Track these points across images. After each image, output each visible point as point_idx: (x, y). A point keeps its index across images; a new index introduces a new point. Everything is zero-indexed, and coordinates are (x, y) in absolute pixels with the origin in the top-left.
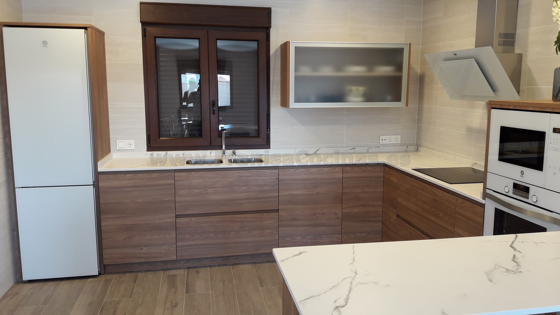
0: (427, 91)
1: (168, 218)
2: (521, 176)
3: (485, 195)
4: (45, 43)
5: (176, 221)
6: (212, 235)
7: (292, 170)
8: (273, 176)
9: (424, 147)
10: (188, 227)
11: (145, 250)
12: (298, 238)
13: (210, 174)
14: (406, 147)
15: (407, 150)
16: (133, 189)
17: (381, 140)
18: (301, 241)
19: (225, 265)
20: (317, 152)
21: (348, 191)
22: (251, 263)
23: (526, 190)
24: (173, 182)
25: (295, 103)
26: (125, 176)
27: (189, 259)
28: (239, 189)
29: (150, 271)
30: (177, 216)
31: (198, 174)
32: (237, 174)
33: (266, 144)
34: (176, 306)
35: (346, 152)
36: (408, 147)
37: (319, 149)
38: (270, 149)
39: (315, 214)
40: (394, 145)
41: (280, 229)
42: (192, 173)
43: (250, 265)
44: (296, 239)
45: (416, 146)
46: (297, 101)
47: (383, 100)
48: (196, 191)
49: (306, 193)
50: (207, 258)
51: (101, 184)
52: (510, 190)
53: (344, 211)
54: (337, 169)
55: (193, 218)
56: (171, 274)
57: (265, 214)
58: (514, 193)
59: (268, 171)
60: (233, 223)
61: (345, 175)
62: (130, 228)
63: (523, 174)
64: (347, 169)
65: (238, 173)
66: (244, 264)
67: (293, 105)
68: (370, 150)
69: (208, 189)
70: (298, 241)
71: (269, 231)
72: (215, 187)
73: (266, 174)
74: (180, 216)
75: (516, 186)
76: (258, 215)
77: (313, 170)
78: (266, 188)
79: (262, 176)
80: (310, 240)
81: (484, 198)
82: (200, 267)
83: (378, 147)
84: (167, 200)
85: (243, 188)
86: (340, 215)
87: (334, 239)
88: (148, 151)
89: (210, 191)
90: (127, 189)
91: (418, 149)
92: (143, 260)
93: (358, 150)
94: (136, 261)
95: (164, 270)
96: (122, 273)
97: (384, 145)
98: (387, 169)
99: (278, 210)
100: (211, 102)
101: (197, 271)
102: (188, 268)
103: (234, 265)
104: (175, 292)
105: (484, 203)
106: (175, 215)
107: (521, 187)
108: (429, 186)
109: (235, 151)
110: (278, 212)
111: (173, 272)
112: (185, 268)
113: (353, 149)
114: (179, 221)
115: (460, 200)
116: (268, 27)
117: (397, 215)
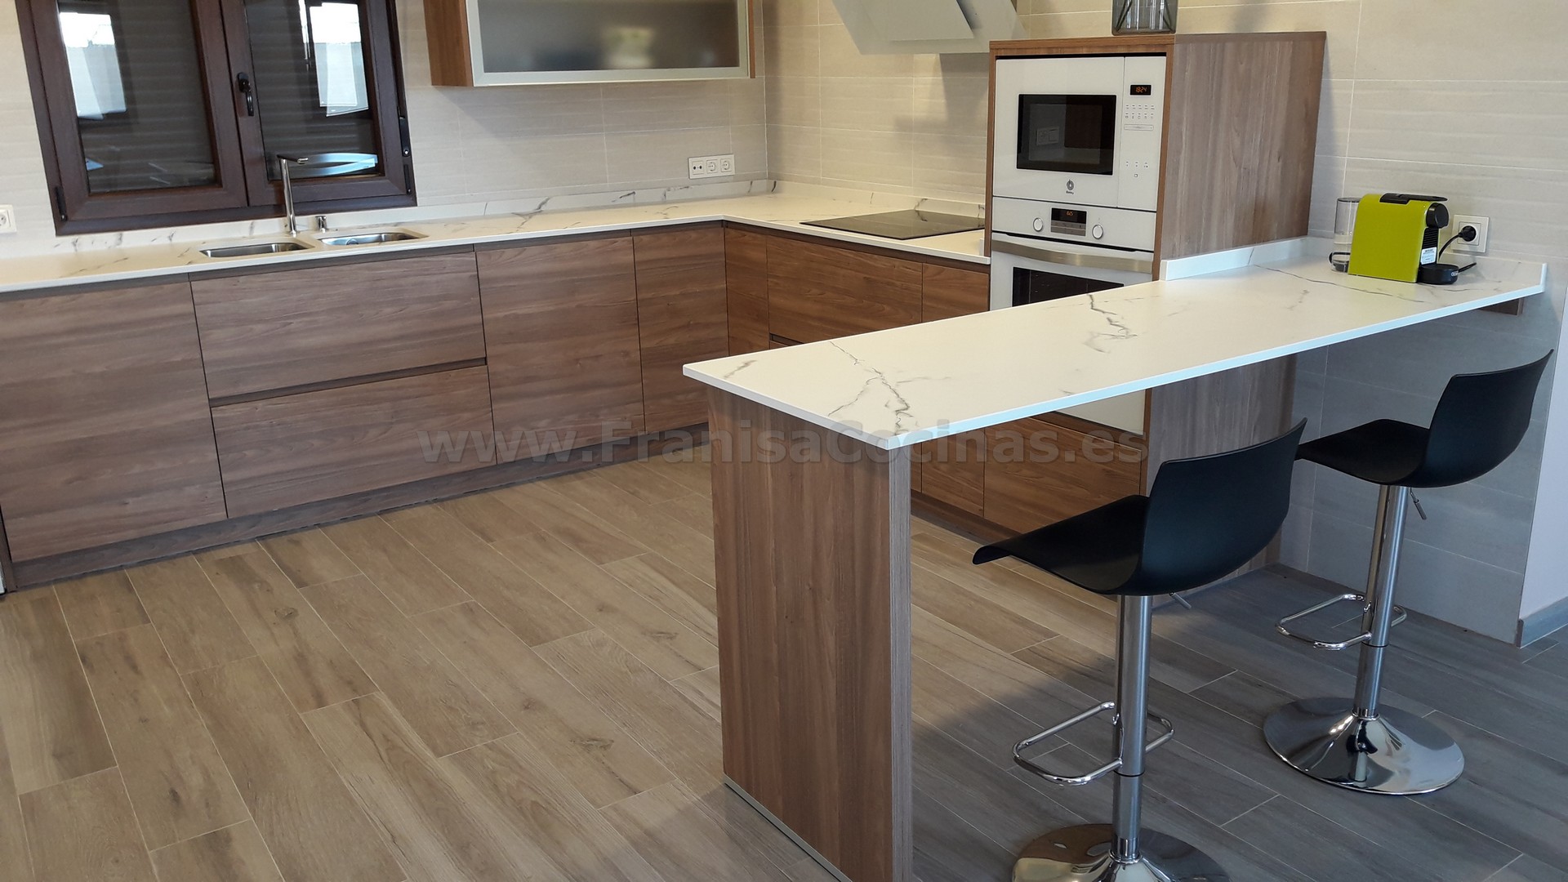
0: (785, 40)
1: (190, 410)
2: (1067, 192)
3: (990, 247)
5: (213, 416)
6: (316, 443)
7: (509, 252)
8: (464, 272)
9: (787, 180)
10: (248, 428)
11: (133, 506)
13: (291, 279)
14: (749, 182)
15: (752, 191)
16: (72, 338)
17: (691, 169)
19: (360, 517)
20: (542, 209)
21: (650, 295)
22: (428, 503)
23: (1080, 217)
24: (189, 307)
25: (485, 72)
27: (260, 515)
28: (377, 314)
29: (152, 561)
30: (213, 403)
31: (258, 280)
32: (367, 272)
33: (405, 193)
34: (291, 615)
35: (612, 203)
36: (751, 183)
37: (548, 199)
38: (416, 205)
39: (577, 360)
40: (722, 180)
41: (494, 407)
42: (242, 279)
43: (428, 508)
44: (538, 428)
45: (769, 178)
46: (489, 67)
47: (694, 63)
48: (259, 328)
49: (551, 308)
50: (310, 505)
52: (1044, 224)
53: (645, 345)
54: (621, 242)
55: (260, 404)
56: (222, 557)
57: (454, 373)
58: (1055, 230)
59: (448, 259)
60: (371, 404)
61: (640, 257)
62: (77, 451)
63: (1071, 188)
64: (642, 240)
65: (368, 269)
66: (410, 506)
67: (481, 78)
68: (669, 196)
69: (292, 321)
71: (466, 415)
72: (310, 314)
73: (445, 267)
74: (223, 402)
75: (1057, 215)
76: (432, 378)
77: (563, 248)
78: (448, 304)
79: (435, 274)
81: (987, 253)
82: (293, 531)
83: (687, 187)
86: (636, 356)
87: (628, 415)
89: (296, 324)
90: (54, 341)
91: (775, 186)
92: (132, 534)
93: (641, 195)
94: (111, 538)
95: (195, 553)
96: (70, 578)
97: (700, 182)
98: (732, 233)
99: (485, 358)
100: (235, 79)
101: (291, 541)
102: (261, 538)
103: (381, 513)
104: (268, 591)
105: (988, 263)
106: (207, 401)
107: (1068, 214)
108: (852, 253)
109: (323, 217)
110: (486, 364)
111: (226, 553)
112: (252, 540)
113: (629, 195)
114: (218, 415)
115: (932, 268)
117: (772, 337)
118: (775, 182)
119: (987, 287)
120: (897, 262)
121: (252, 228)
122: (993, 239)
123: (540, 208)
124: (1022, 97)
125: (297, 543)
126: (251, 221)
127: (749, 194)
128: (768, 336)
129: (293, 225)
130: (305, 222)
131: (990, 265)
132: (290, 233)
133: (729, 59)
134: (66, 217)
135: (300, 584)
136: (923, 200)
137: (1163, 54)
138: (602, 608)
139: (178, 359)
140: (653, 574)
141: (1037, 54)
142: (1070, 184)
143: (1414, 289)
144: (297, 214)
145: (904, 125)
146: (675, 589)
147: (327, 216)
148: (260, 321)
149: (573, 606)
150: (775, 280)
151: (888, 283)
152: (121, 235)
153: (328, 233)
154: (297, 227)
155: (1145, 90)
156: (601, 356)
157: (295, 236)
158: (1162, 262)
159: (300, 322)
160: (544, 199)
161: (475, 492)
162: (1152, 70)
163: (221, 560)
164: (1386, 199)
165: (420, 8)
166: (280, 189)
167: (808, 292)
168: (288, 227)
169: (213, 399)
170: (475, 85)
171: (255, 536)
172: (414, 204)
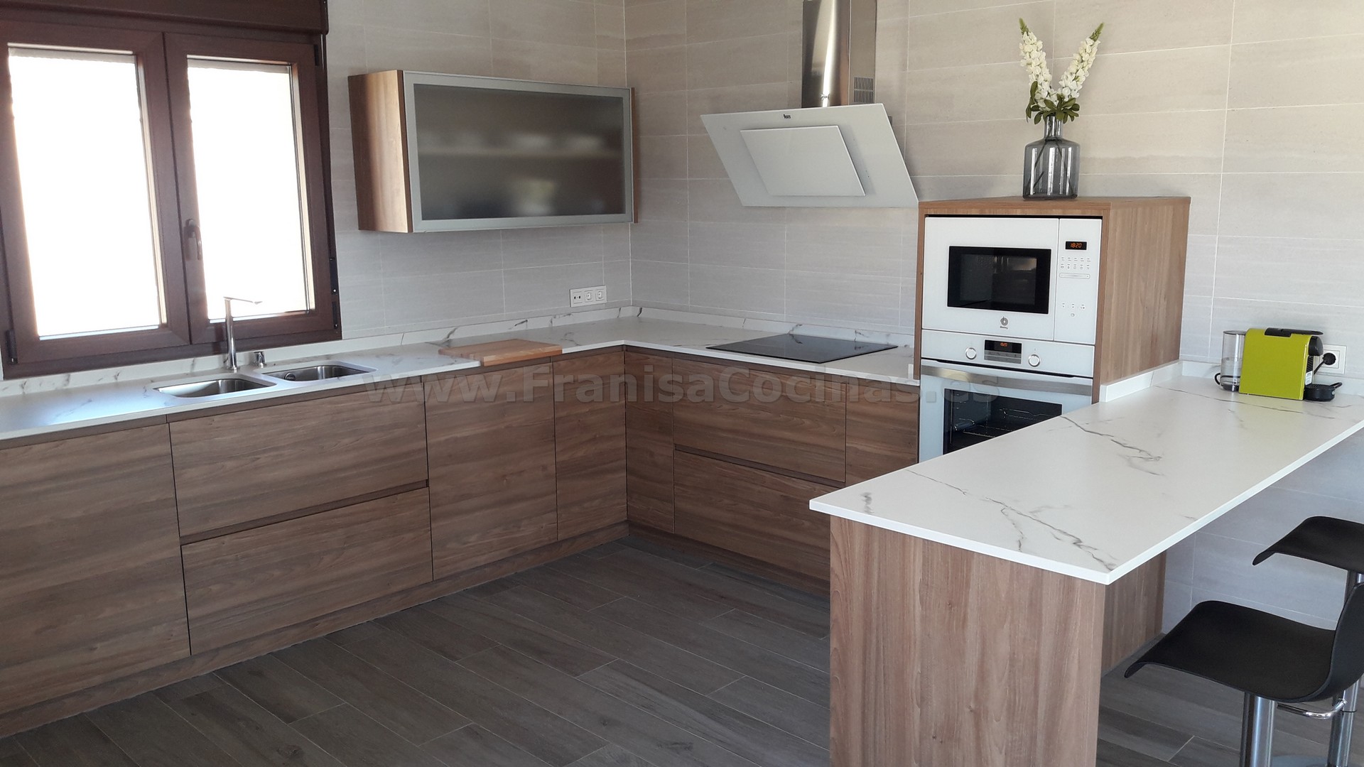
0: (652, 190)
1: (161, 549)
2: (1001, 327)
3: (918, 372)
5: (183, 553)
6: (277, 573)
8: (412, 401)
10: (214, 563)
11: (101, 650)
12: (473, 538)
14: (617, 309)
15: (620, 317)
16: (53, 485)
17: (572, 298)
18: (479, 544)
20: (451, 337)
21: (565, 414)
23: (1016, 348)
24: (165, 448)
25: (423, 219)
27: (218, 650)
28: (336, 445)
30: (185, 541)
31: (231, 419)
33: (333, 326)
34: (297, 753)
35: (509, 330)
36: (620, 310)
37: (455, 329)
38: (341, 339)
39: (504, 476)
40: (596, 308)
41: (433, 525)
42: (216, 418)
44: (470, 543)
45: (635, 305)
46: (426, 216)
48: (230, 464)
49: (485, 430)
52: (980, 355)
53: (559, 459)
55: (228, 538)
57: (398, 496)
58: (987, 358)
60: (327, 531)
63: (1005, 324)
67: (420, 225)
68: (556, 323)
69: (260, 456)
70: (471, 546)
71: (411, 535)
72: (276, 449)
74: (191, 539)
76: (381, 503)
78: (399, 432)
79: (388, 404)
80: (496, 539)
81: (917, 375)
83: (570, 315)
84: (155, 500)
85: (346, 441)
86: (552, 469)
87: (544, 525)
88: (6, 377)
89: (262, 459)
90: (37, 488)
91: (641, 312)
93: (533, 323)
94: (75, 686)
97: (580, 310)
98: (633, 355)
99: (427, 481)
100: (184, 225)
101: (251, 673)
102: (220, 672)
103: (330, 637)
104: (257, 729)
105: (918, 385)
106: (178, 539)
107: (1002, 345)
109: (261, 353)
110: (427, 486)
111: (190, 691)
112: (211, 676)
113: (523, 322)
114: (188, 553)
116: (321, 32)
117: (678, 448)
118: (641, 309)
119: (917, 405)
121: (193, 365)
122: (922, 364)
123: (448, 337)
124: (952, 249)
125: (259, 674)
126: (192, 359)
128: (672, 446)
129: (233, 361)
130: (242, 358)
131: (919, 387)
132: (231, 369)
133: (615, 206)
134: (16, 360)
135: (289, 719)
136: (797, 325)
137: (1101, 218)
138: (605, 722)
139: (153, 499)
140: (634, 683)
141: (969, 214)
142: (1004, 321)
143: (1302, 405)
144: (238, 350)
146: (663, 698)
147: (266, 351)
148: (231, 458)
149: (575, 722)
152: (69, 375)
153: (265, 368)
154: (237, 363)
155: (1083, 246)
156: (521, 472)
157: (235, 371)
158: (1102, 387)
159: (267, 457)
160: (452, 330)
162: (1089, 230)
163: (188, 700)
164: (1270, 332)
165: (350, 161)
166: (220, 329)
167: (720, 407)
168: (228, 363)
169: (183, 537)
170: (414, 231)
171: (211, 671)
172: (339, 337)
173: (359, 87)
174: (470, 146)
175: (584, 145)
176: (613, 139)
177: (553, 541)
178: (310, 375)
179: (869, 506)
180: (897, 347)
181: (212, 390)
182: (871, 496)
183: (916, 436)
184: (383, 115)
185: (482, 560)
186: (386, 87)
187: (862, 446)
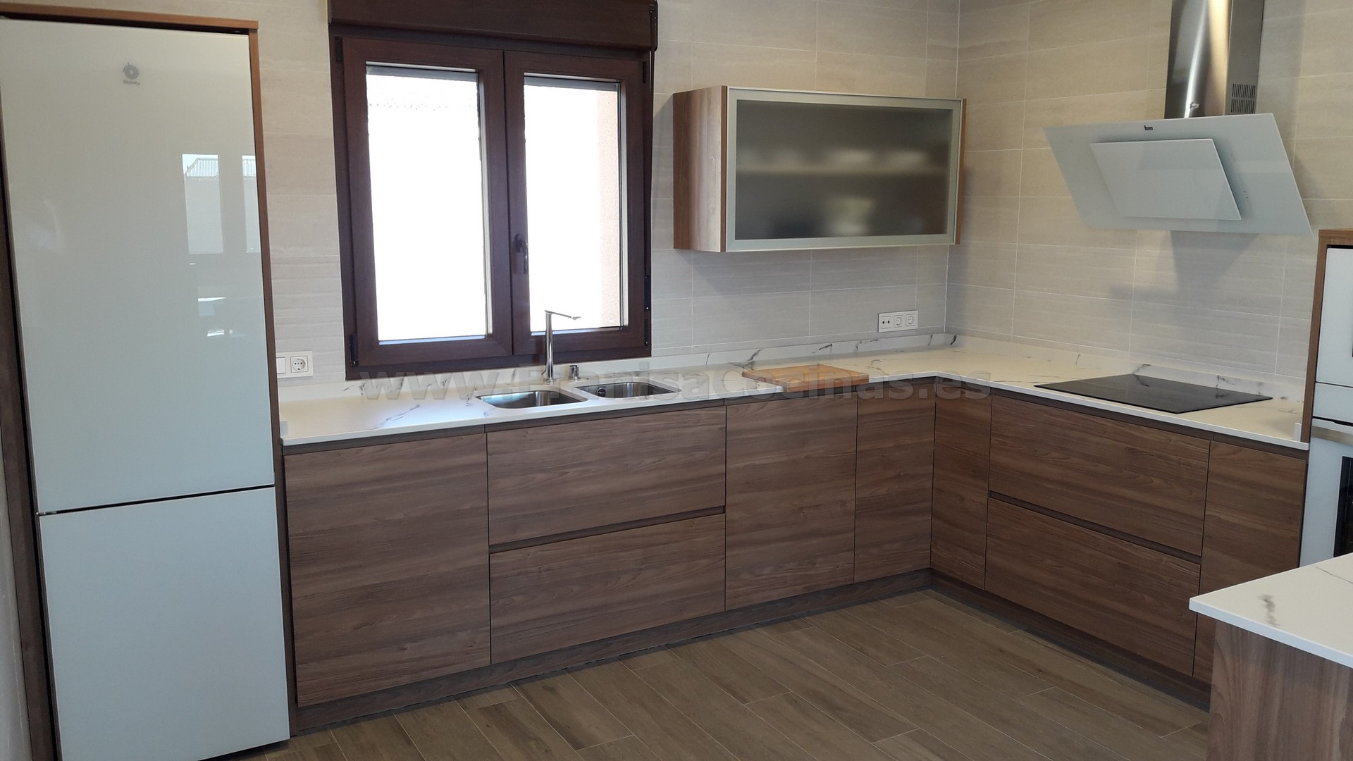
1: (471, 556)
4: (131, 73)
5: (491, 561)
6: (576, 589)
7: (754, 406)
8: (714, 425)
10: (518, 574)
11: (410, 651)
12: (766, 571)
13: (572, 430)
14: (929, 336)
15: (932, 344)
16: (378, 487)
17: (881, 323)
18: (773, 578)
19: (601, 662)
20: (754, 360)
21: (867, 447)
22: (661, 648)
24: (481, 457)
25: (736, 239)
26: (357, 453)
27: (516, 660)
28: (639, 464)
29: (418, 706)
30: (494, 549)
31: (545, 431)
32: (635, 424)
33: (644, 344)
35: (813, 354)
36: (932, 336)
37: (759, 351)
38: (650, 356)
39: (801, 509)
40: (904, 334)
41: (728, 553)
42: (530, 431)
43: (664, 653)
44: (762, 575)
45: (950, 333)
46: (738, 235)
47: (904, 231)
48: (540, 477)
49: (784, 459)
50: (559, 651)
51: (290, 481)
53: (860, 495)
55: (532, 550)
56: (486, 705)
57: (696, 520)
59: (702, 412)
60: (626, 551)
61: (861, 411)
62: (372, 596)
65: (636, 422)
66: (646, 652)
67: (733, 245)
68: (862, 348)
69: (568, 470)
70: (764, 579)
71: (704, 562)
72: (583, 464)
73: (699, 420)
74: (499, 549)
76: (678, 525)
78: (698, 455)
79: (690, 427)
80: (790, 574)
81: (1305, 439)
82: (544, 676)
83: (877, 340)
84: (468, 507)
85: (649, 460)
86: (851, 505)
87: (839, 564)
88: (349, 378)
89: (570, 474)
90: (364, 489)
91: (955, 339)
92: (405, 680)
93: (838, 348)
94: (387, 684)
95: (458, 698)
96: (344, 722)
97: (888, 335)
99: (724, 507)
100: (513, 240)
101: (545, 688)
102: (516, 683)
103: (623, 657)
104: (547, 751)
105: (1306, 449)
106: (487, 547)
108: (1110, 422)
109: (576, 366)
110: (725, 512)
111: (488, 700)
112: (508, 685)
113: (827, 347)
114: (496, 561)
115: (1223, 448)
116: (650, 49)
117: (991, 494)
118: (956, 337)
119: (1304, 474)
120: (1174, 437)
121: (514, 375)
122: (1313, 423)
123: (752, 358)
125: (552, 690)
126: (513, 369)
127: (929, 348)
128: (987, 492)
129: (550, 372)
130: (559, 370)
131: (1308, 451)
132: (548, 381)
133: (935, 226)
134: (357, 362)
135: (577, 745)
136: (1144, 365)
139: (467, 506)
144: (555, 362)
145: (1121, 294)
147: (578, 365)
148: (541, 470)
150: (1000, 439)
151: (1160, 457)
152: (403, 380)
153: (579, 382)
154: (554, 375)
156: (821, 505)
157: (552, 383)
159: (575, 472)
160: (756, 351)
161: (702, 638)
163: (484, 708)
165: (669, 179)
166: (540, 341)
167: (1046, 455)
168: (545, 375)
169: (492, 545)
170: (726, 251)
171: (509, 681)
172: (649, 355)
173: (684, 104)
174: (788, 163)
175: (907, 161)
176: (939, 153)
177: (849, 583)
178: (618, 391)
179: (1272, 614)
180: (1271, 398)
181: (529, 401)
182: (1272, 600)
183: (1300, 512)
184: (705, 133)
185: (775, 595)
186: (710, 103)
187: (1225, 516)
